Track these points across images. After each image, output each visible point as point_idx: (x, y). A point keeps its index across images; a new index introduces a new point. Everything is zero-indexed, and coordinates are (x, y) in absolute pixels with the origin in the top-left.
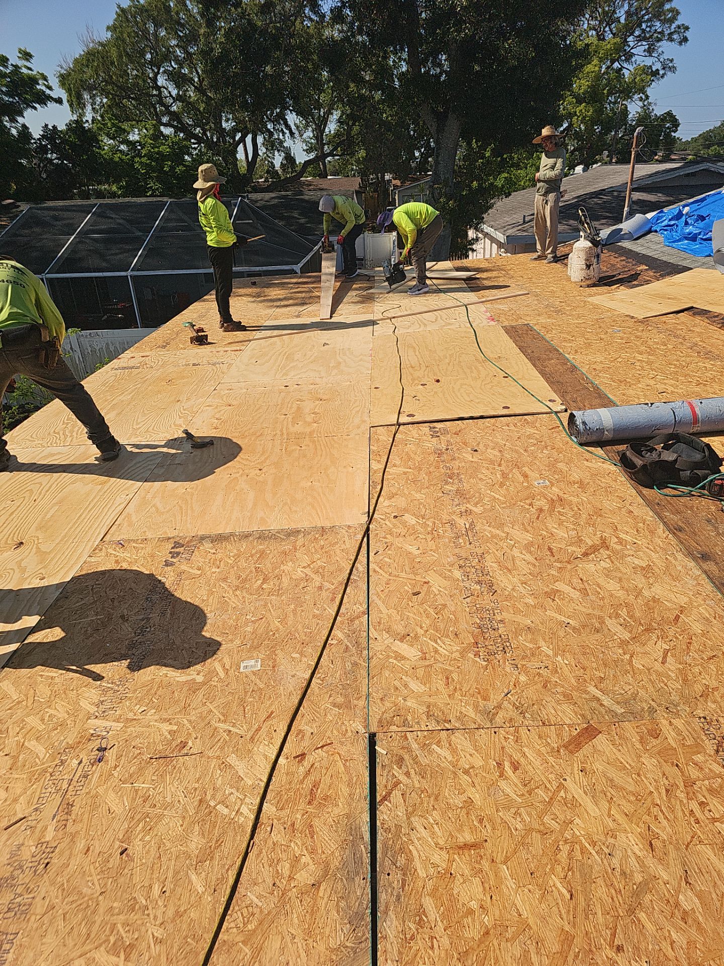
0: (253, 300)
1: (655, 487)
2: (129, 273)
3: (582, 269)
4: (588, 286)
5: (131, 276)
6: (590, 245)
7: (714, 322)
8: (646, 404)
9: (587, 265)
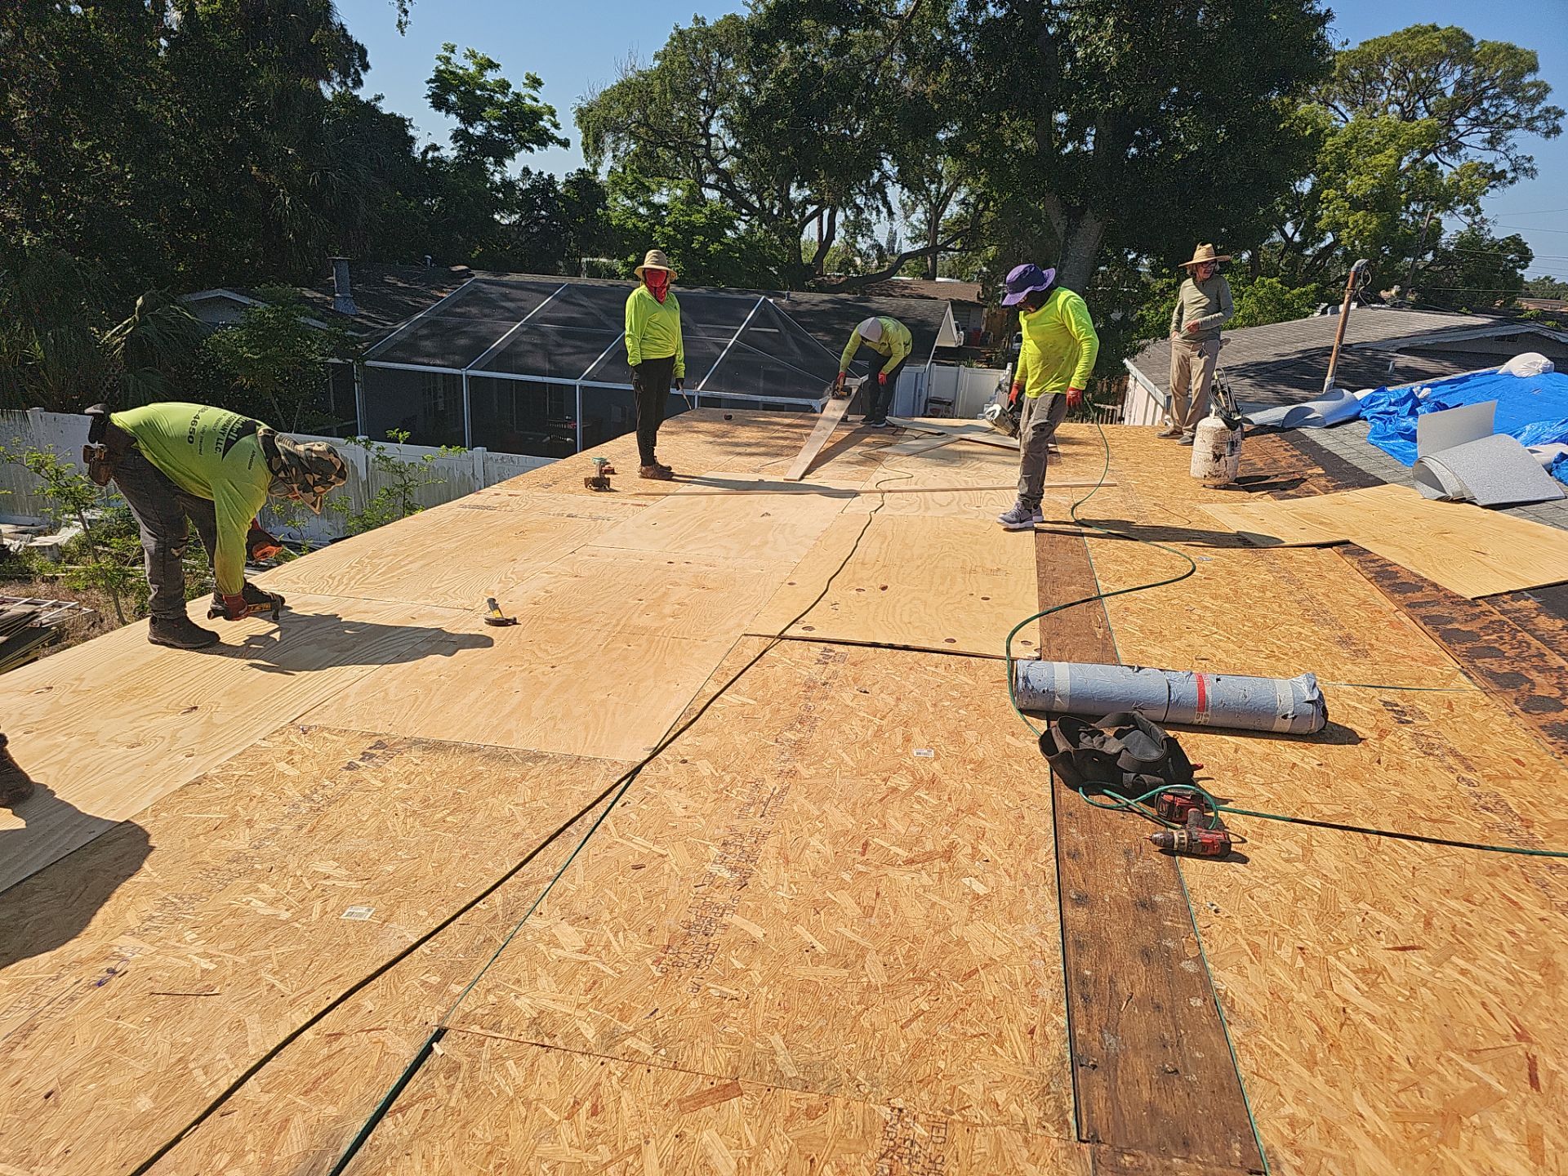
0: (711, 439)
1: (1080, 789)
2: (578, 382)
3: (1207, 460)
4: (1216, 487)
5: (580, 387)
6: (1223, 425)
7: (1367, 568)
8: (1130, 667)
9: (1215, 455)
